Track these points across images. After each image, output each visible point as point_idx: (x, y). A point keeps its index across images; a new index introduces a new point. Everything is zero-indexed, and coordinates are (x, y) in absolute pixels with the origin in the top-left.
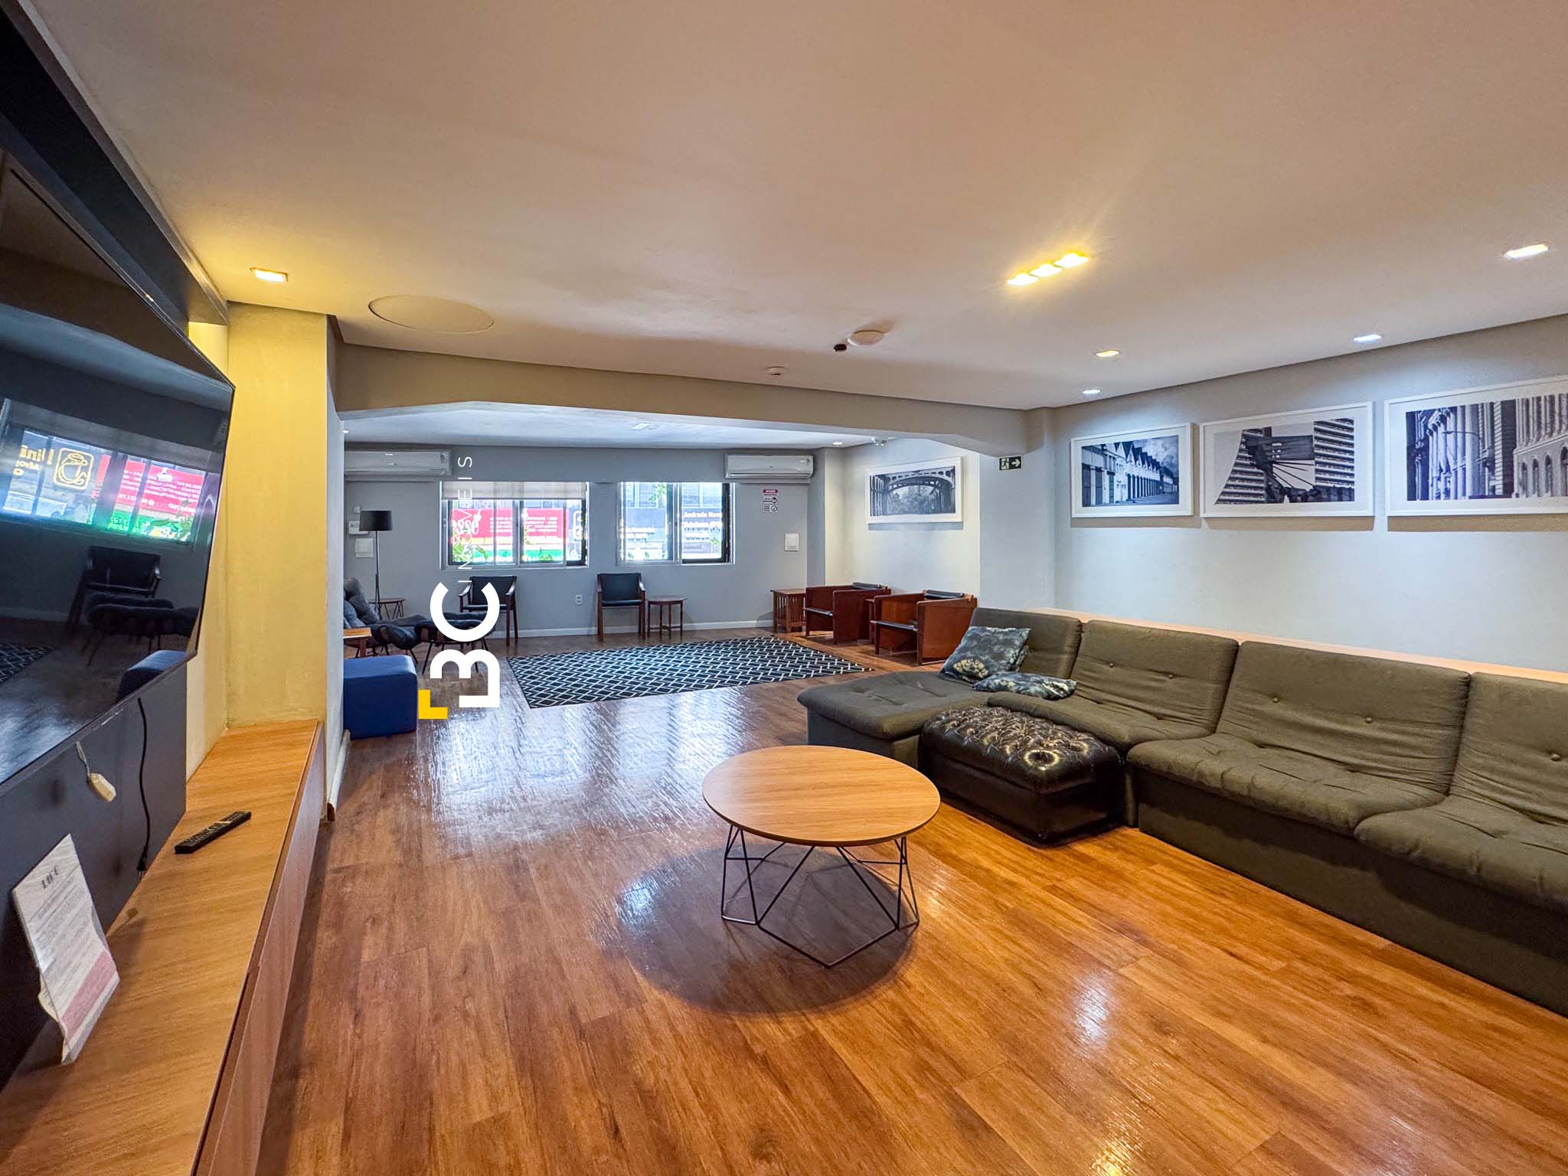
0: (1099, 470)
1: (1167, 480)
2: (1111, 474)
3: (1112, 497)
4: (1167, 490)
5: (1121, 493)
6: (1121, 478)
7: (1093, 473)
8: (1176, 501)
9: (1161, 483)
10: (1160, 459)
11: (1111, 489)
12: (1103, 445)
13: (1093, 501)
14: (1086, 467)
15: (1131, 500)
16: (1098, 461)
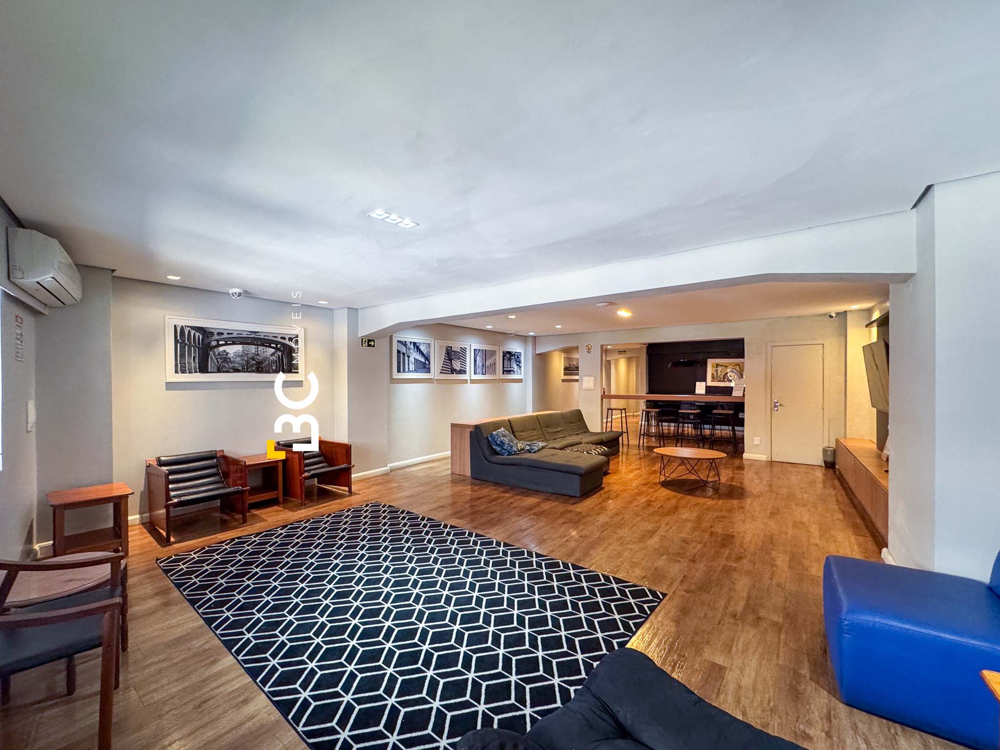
0: (404, 354)
1: (427, 362)
2: (409, 357)
3: (409, 368)
4: (427, 367)
5: (412, 367)
6: (412, 359)
7: (402, 355)
8: (429, 372)
9: (425, 364)
10: (425, 353)
11: (409, 365)
12: (406, 342)
13: (402, 370)
14: (399, 352)
15: (416, 371)
16: (403, 349)
